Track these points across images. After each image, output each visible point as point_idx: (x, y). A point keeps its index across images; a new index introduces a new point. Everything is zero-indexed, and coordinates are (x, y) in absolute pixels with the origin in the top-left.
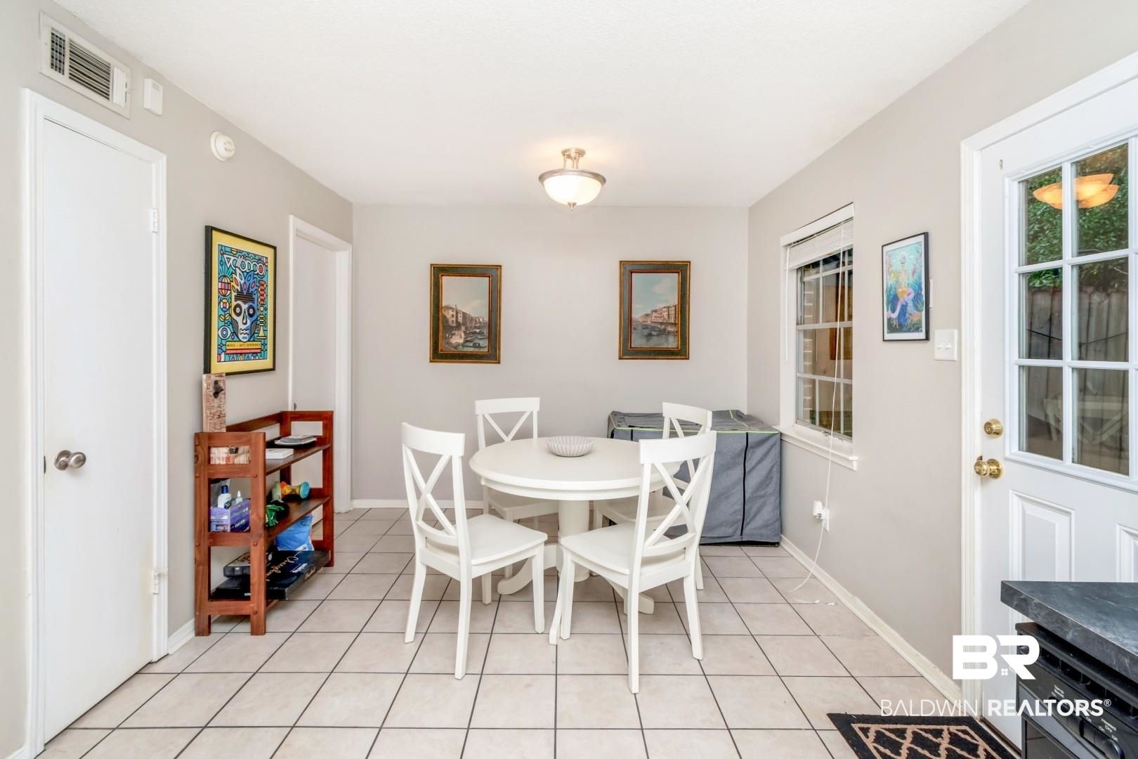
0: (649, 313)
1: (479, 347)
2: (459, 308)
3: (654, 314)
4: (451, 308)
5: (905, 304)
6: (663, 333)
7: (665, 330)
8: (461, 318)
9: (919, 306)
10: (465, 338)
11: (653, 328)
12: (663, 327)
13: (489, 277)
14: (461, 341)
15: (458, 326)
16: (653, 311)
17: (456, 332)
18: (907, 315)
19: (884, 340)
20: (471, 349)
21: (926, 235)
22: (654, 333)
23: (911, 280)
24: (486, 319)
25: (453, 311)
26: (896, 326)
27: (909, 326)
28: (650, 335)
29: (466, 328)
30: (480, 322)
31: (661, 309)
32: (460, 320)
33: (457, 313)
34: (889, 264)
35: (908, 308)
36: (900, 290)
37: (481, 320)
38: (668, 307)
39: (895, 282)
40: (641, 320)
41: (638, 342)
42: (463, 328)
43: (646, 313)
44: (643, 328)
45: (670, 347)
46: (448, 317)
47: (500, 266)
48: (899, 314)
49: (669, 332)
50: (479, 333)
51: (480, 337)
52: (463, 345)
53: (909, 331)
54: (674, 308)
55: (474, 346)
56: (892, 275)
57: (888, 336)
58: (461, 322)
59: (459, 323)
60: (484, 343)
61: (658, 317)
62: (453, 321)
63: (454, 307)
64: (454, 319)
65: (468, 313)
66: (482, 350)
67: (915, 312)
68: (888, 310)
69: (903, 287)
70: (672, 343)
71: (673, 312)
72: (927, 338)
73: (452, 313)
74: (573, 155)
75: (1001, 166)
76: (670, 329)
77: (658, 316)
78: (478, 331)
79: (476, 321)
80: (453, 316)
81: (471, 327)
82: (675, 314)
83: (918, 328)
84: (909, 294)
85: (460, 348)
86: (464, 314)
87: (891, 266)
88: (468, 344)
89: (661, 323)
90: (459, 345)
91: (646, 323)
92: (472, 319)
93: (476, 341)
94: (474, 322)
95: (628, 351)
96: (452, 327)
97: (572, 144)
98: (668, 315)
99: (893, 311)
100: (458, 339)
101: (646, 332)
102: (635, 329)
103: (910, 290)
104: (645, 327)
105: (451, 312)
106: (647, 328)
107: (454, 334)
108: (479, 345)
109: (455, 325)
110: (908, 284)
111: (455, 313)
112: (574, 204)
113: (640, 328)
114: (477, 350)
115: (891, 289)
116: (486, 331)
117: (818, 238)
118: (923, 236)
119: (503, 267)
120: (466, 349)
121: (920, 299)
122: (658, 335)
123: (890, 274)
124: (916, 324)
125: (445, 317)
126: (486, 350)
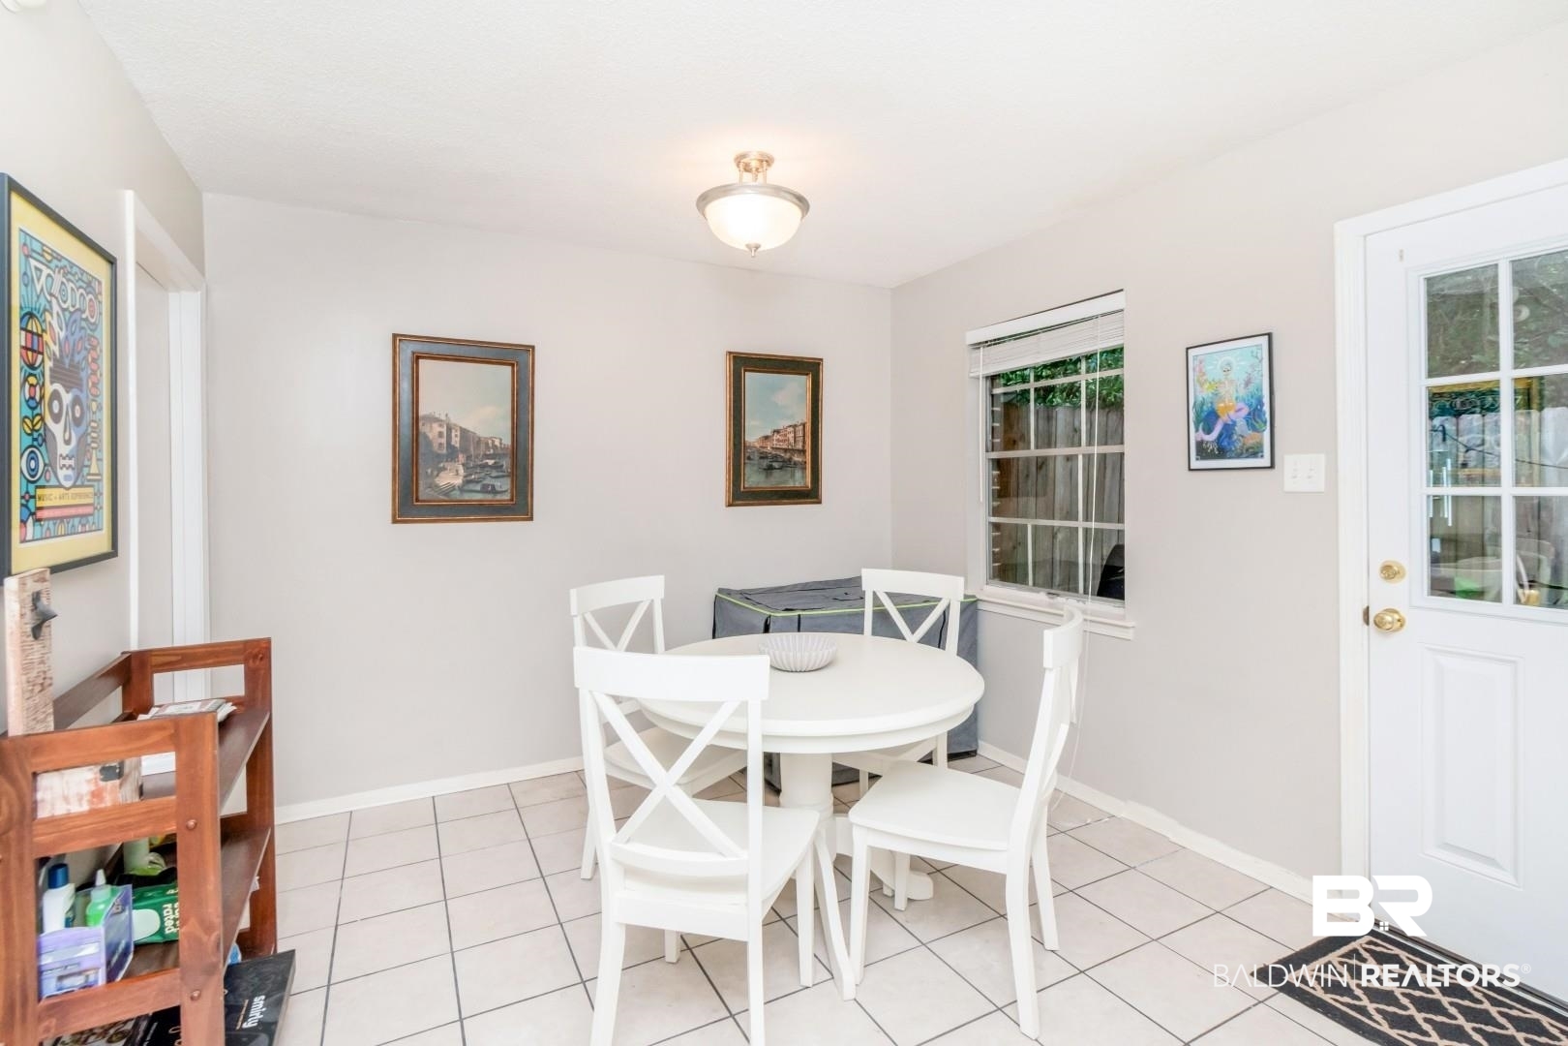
0: (769, 434)
1: (494, 491)
2: (453, 420)
3: (776, 437)
4: (437, 420)
5: (1230, 423)
6: (787, 464)
7: (790, 460)
8: (458, 439)
9: (1257, 425)
10: (465, 477)
11: (775, 458)
12: (788, 456)
13: (513, 365)
14: (458, 481)
15: (452, 454)
16: (774, 431)
17: (448, 465)
18: (1235, 437)
19: (1190, 470)
20: (479, 496)
21: (1269, 335)
22: (776, 465)
23: (1242, 392)
24: (507, 441)
25: (441, 426)
26: (1213, 450)
27: (1239, 451)
28: (770, 468)
29: (469, 458)
30: (495, 447)
31: (785, 429)
32: (456, 441)
33: (449, 429)
34: (1201, 371)
35: (1236, 428)
36: (1222, 405)
37: (497, 443)
38: (795, 426)
39: (1210, 395)
40: (758, 445)
41: (753, 479)
42: (462, 458)
43: (763, 434)
44: (761, 458)
45: (797, 485)
46: (431, 436)
47: (533, 347)
48: (1220, 435)
49: (795, 463)
50: (493, 467)
51: (494, 474)
52: (461, 489)
53: (1239, 456)
54: (801, 427)
55: (485, 490)
56: (1206, 386)
57: (1195, 464)
58: (458, 445)
59: (454, 447)
60: (504, 485)
61: (782, 441)
62: (441, 444)
63: (443, 418)
64: (444, 441)
65: (471, 429)
66: (498, 497)
67: (1250, 432)
68: (1197, 430)
69: (1227, 400)
70: (800, 480)
71: (801, 434)
72: (1272, 466)
73: (440, 429)
74: (754, 164)
75: (1401, 257)
76: (797, 458)
77: (781, 438)
78: (491, 462)
79: (487, 444)
80: (440, 434)
81: (477, 457)
82: (804, 436)
83: (1257, 453)
84: (1240, 410)
85: (456, 495)
86: (464, 432)
87: (1204, 374)
88: (471, 487)
89: (786, 450)
90: (453, 488)
91: (765, 450)
92: (479, 441)
93: (488, 481)
94: (483, 446)
95: (740, 495)
96: (438, 456)
97: (754, 145)
98: (795, 438)
99: (1208, 431)
100: (451, 477)
101: (765, 463)
102: (749, 458)
103: (1241, 405)
104: (764, 456)
105: (436, 428)
106: (767, 458)
107: (444, 469)
108: (493, 486)
109: (445, 451)
110: (1237, 399)
111: (444, 430)
112: (757, 247)
113: (756, 456)
114: (489, 497)
115: (1203, 404)
116: (506, 463)
117: (1043, 336)
118: (1267, 337)
119: (536, 348)
120: (467, 496)
121: (1259, 417)
122: (781, 468)
123: (1202, 385)
124: (1252, 448)
125: (426, 437)
126: (507, 497)
